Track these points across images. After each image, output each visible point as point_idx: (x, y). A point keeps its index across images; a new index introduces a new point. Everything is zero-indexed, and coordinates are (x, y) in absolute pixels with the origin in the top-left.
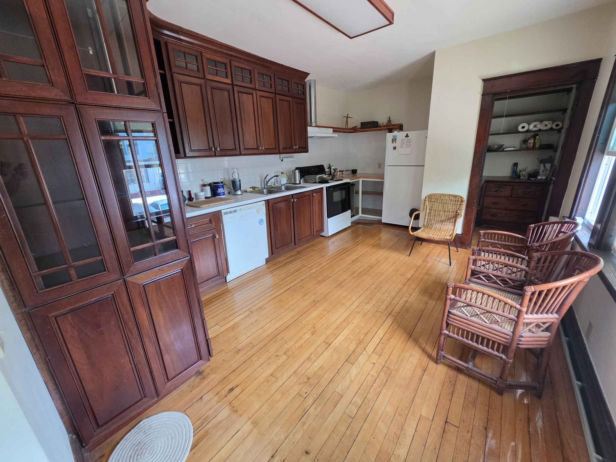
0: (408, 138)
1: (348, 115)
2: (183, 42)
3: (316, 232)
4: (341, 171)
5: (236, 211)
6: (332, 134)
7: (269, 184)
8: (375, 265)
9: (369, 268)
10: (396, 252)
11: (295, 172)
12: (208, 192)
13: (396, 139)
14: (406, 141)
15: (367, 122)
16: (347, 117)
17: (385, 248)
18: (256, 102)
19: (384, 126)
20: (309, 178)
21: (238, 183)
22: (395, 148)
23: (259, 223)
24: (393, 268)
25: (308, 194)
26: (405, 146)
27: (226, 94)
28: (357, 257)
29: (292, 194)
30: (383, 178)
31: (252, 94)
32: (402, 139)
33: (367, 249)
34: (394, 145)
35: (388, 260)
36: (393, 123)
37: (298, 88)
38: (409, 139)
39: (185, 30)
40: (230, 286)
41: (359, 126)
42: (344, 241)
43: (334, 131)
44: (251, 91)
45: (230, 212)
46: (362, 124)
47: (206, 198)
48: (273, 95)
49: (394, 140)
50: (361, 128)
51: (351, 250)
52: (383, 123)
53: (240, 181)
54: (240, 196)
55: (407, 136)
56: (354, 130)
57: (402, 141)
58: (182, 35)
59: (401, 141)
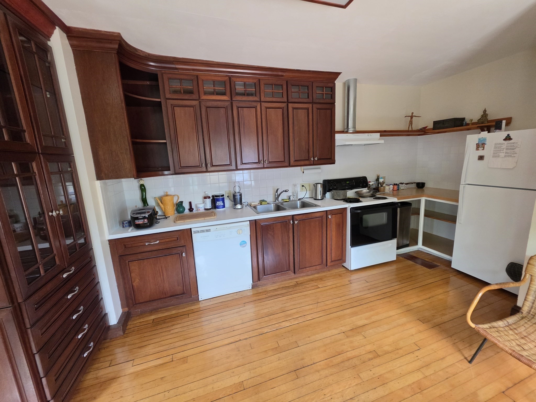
0: (511, 141)
1: (413, 113)
2: (179, 70)
3: (332, 261)
4: (396, 185)
5: (208, 231)
6: (379, 140)
7: (280, 199)
8: (387, 353)
9: (370, 356)
10: (444, 341)
11: (317, 185)
12: (208, 204)
13: (483, 144)
14: (504, 147)
15: (443, 121)
16: (412, 117)
17: (429, 321)
18: (260, 115)
19: (473, 124)
20: (335, 193)
21: (238, 197)
22: (481, 158)
23: (240, 244)
24: (418, 376)
25: (318, 215)
26: (502, 155)
27: (222, 111)
28: (366, 322)
29: (293, 215)
30: (457, 201)
31: (255, 107)
32: (496, 144)
33: (392, 313)
34: (481, 153)
35: (417, 353)
36: (490, 118)
37: (323, 92)
38: (513, 143)
39: (180, 58)
40: (201, 305)
41: (431, 126)
42: (367, 284)
43: (381, 136)
44: (254, 104)
45: (203, 231)
46: (435, 123)
47: (206, 209)
48: (284, 105)
49: (481, 145)
50: (434, 128)
51: (365, 306)
52: (472, 120)
53: (241, 195)
54: (239, 210)
55: (508, 138)
56: (423, 131)
57: (497, 147)
58: (177, 64)
59: (495, 148)
